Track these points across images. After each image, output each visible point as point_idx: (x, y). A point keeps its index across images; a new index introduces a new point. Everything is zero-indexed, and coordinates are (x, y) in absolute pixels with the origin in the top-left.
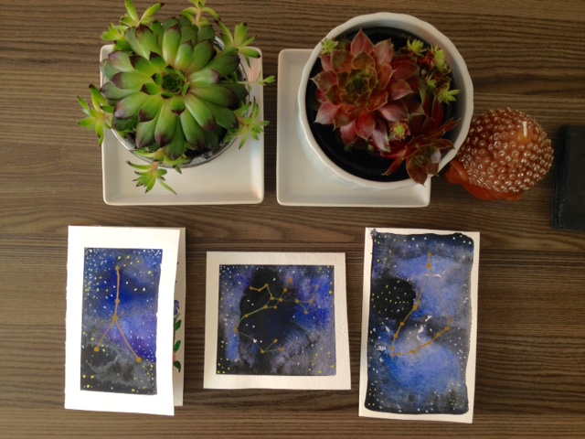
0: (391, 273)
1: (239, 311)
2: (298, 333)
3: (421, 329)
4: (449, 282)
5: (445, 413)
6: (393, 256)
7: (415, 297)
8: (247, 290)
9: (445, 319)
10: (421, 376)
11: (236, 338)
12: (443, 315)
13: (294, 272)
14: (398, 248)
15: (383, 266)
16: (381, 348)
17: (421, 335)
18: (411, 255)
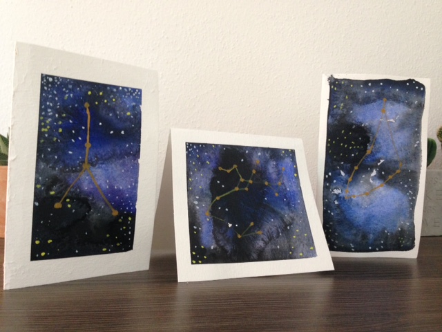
0: (347, 119)
1: (210, 193)
2: (273, 215)
3: (374, 173)
4: (402, 126)
5: (394, 250)
6: (350, 102)
7: (369, 141)
8: (215, 171)
9: (396, 162)
10: (373, 216)
11: (209, 222)
12: (395, 158)
13: (259, 154)
14: (355, 94)
15: (340, 112)
16: (337, 192)
17: (373, 178)
18: (367, 101)
